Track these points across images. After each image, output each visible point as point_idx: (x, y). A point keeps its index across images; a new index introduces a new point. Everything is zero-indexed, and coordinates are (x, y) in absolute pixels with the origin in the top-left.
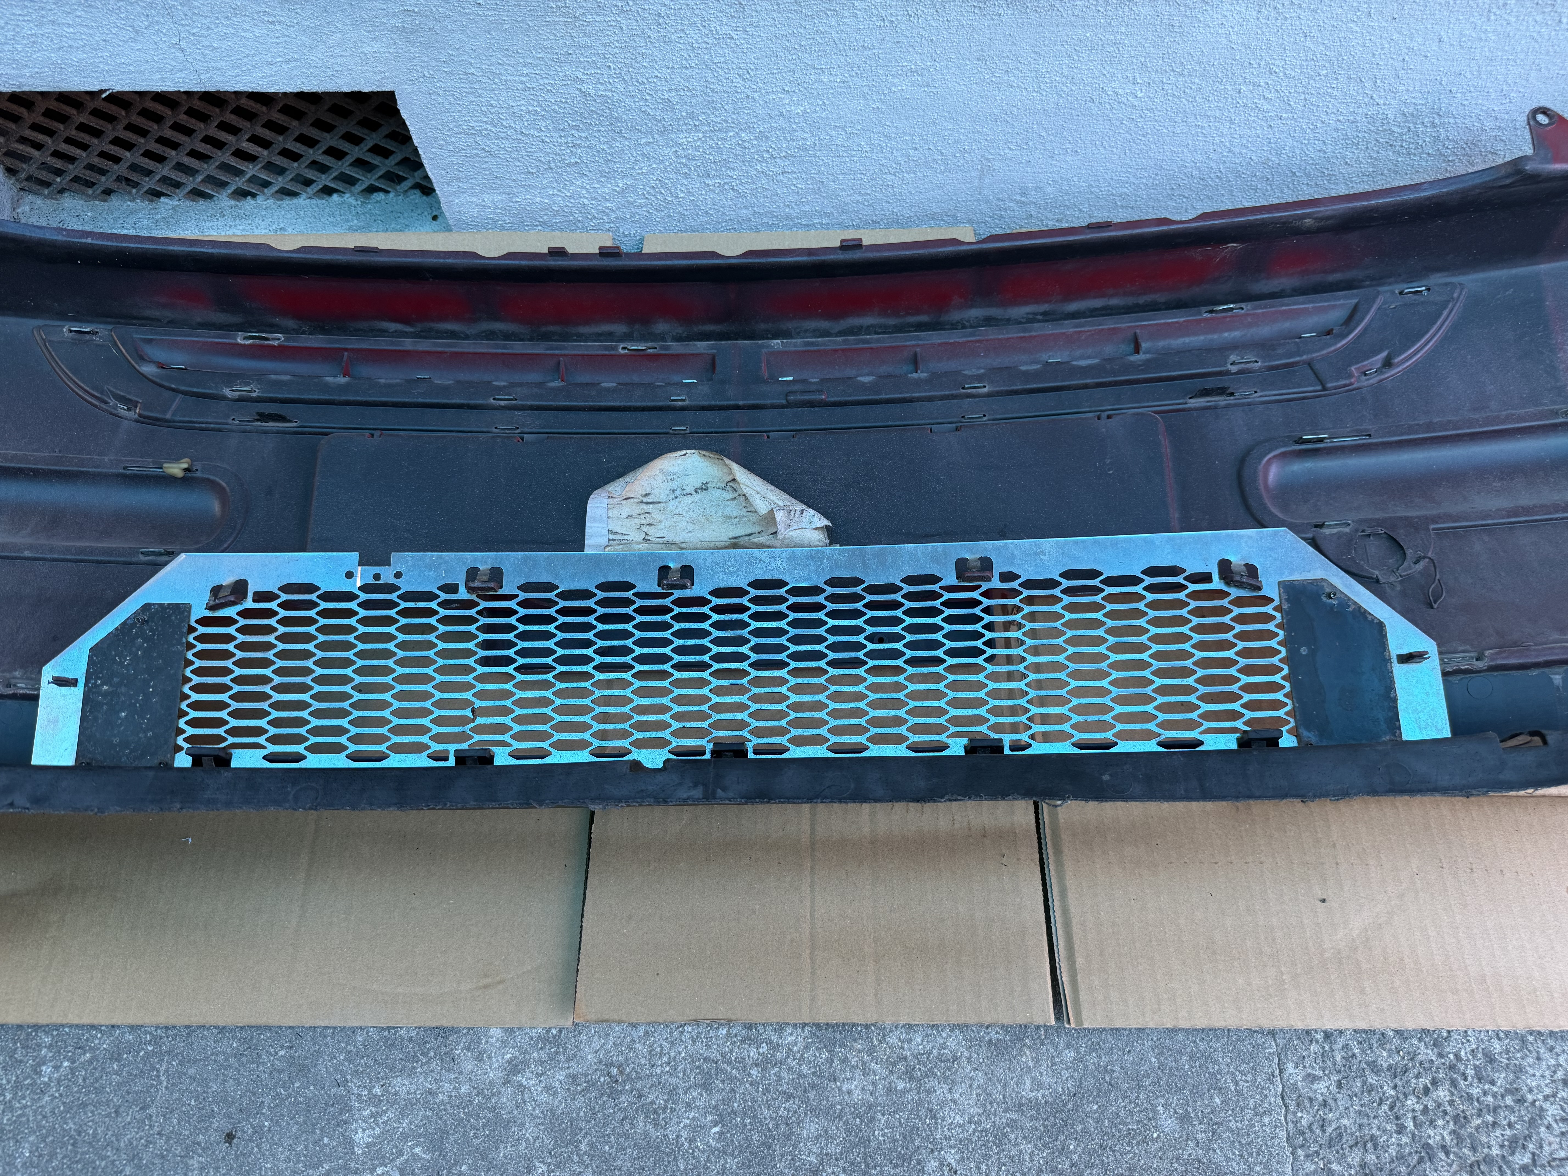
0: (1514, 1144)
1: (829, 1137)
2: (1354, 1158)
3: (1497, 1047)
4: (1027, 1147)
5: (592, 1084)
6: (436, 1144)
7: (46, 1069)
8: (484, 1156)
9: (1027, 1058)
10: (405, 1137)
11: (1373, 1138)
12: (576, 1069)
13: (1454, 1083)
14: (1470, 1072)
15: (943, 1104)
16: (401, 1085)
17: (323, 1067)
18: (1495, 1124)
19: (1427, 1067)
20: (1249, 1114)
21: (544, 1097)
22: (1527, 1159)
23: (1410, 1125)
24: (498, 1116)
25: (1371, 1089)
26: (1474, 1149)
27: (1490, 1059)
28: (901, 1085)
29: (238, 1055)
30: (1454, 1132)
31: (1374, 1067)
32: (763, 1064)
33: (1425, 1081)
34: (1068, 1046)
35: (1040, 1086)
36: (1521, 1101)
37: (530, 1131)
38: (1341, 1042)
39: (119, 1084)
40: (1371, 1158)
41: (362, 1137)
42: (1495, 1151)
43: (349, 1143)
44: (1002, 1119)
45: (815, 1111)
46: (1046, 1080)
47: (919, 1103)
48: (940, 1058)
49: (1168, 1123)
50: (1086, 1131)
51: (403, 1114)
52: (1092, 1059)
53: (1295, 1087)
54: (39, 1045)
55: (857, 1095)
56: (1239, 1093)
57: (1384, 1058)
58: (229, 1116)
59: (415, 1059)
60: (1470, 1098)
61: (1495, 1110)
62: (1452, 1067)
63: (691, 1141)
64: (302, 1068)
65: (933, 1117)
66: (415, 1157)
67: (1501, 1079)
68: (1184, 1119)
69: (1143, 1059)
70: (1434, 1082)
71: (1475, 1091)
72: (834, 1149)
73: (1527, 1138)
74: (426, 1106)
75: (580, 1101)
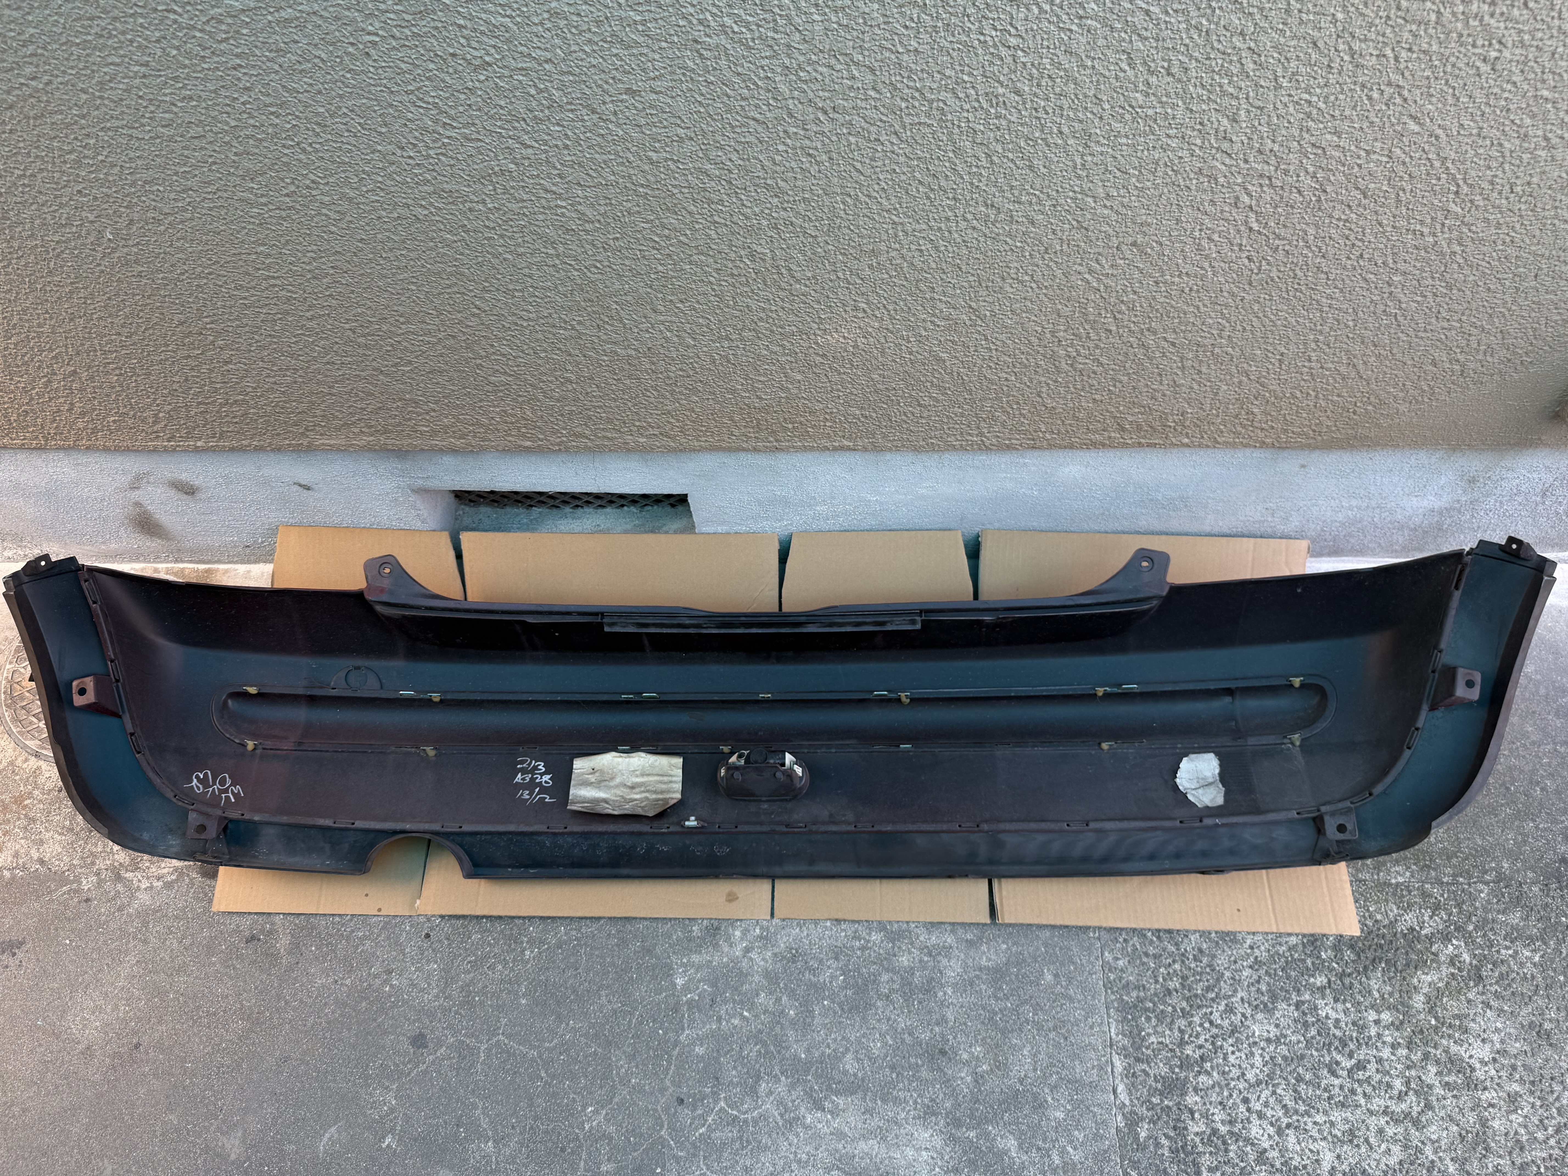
0: (1208, 989)
1: (893, 981)
2: (1134, 994)
3: (1205, 946)
4: (984, 987)
5: (784, 957)
6: (714, 985)
7: (527, 953)
8: (736, 990)
9: (984, 948)
10: (699, 981)
11: (1144, 986)
12: (777, 950)
13: (1183, 962)
14: (1191, 957)
15: (945, 968)
16: (696, 958)
17: (658, 950)
18: (1200, 980)
19: (1171, 954)
20: (1086, 973)
21: (762, 963)
22: (1213, 995)
23: (1161, 980)
24: (741, 972)
25: (1144, 964)
26: (1189, 991)
27: (1201, 951)
28: (926, 959)
29: (618, 945)
30: (1181, 984)
31: (1147, 955)
32: (863, 949)
33: (1170, 960)
34: (1003, 942)
35: (990, 960)
36: (1213, 970)
37: (757, 978)
38: (1131, 943)
39: (563, 959)
40: (1142, 994)
41: (680, 981)
42: (1199, 992)
43: (674, 985)
44: (973, 974)
45: (887, 970)
46: (993, 957)
47: (935, 967)
48: (944, 947)
49: (1049, 977)
50: (1011, 980)
51: (697, 971)
52: (1014, 949)
53: (1108, 962)
54: (522, 942)
55: (906, 963)
56: (1082, 965)
57: (1151, 950)
58: (616, 972)
59: (701, 946)
60: (1190, 968)
61: (1201, 974)
62: (1183, 955)
63: (831, 982)
64: (649, 951)
65: (941, 973)
66: (705, 990)
67: (1205, 960)
68: (1056, 976)
69: (1038, 949)
70: (1174, 961)
71: (1193, 965)
72: (896, 986)
73: (1215, 986)
74: (708, 967)
75: (779, 965)
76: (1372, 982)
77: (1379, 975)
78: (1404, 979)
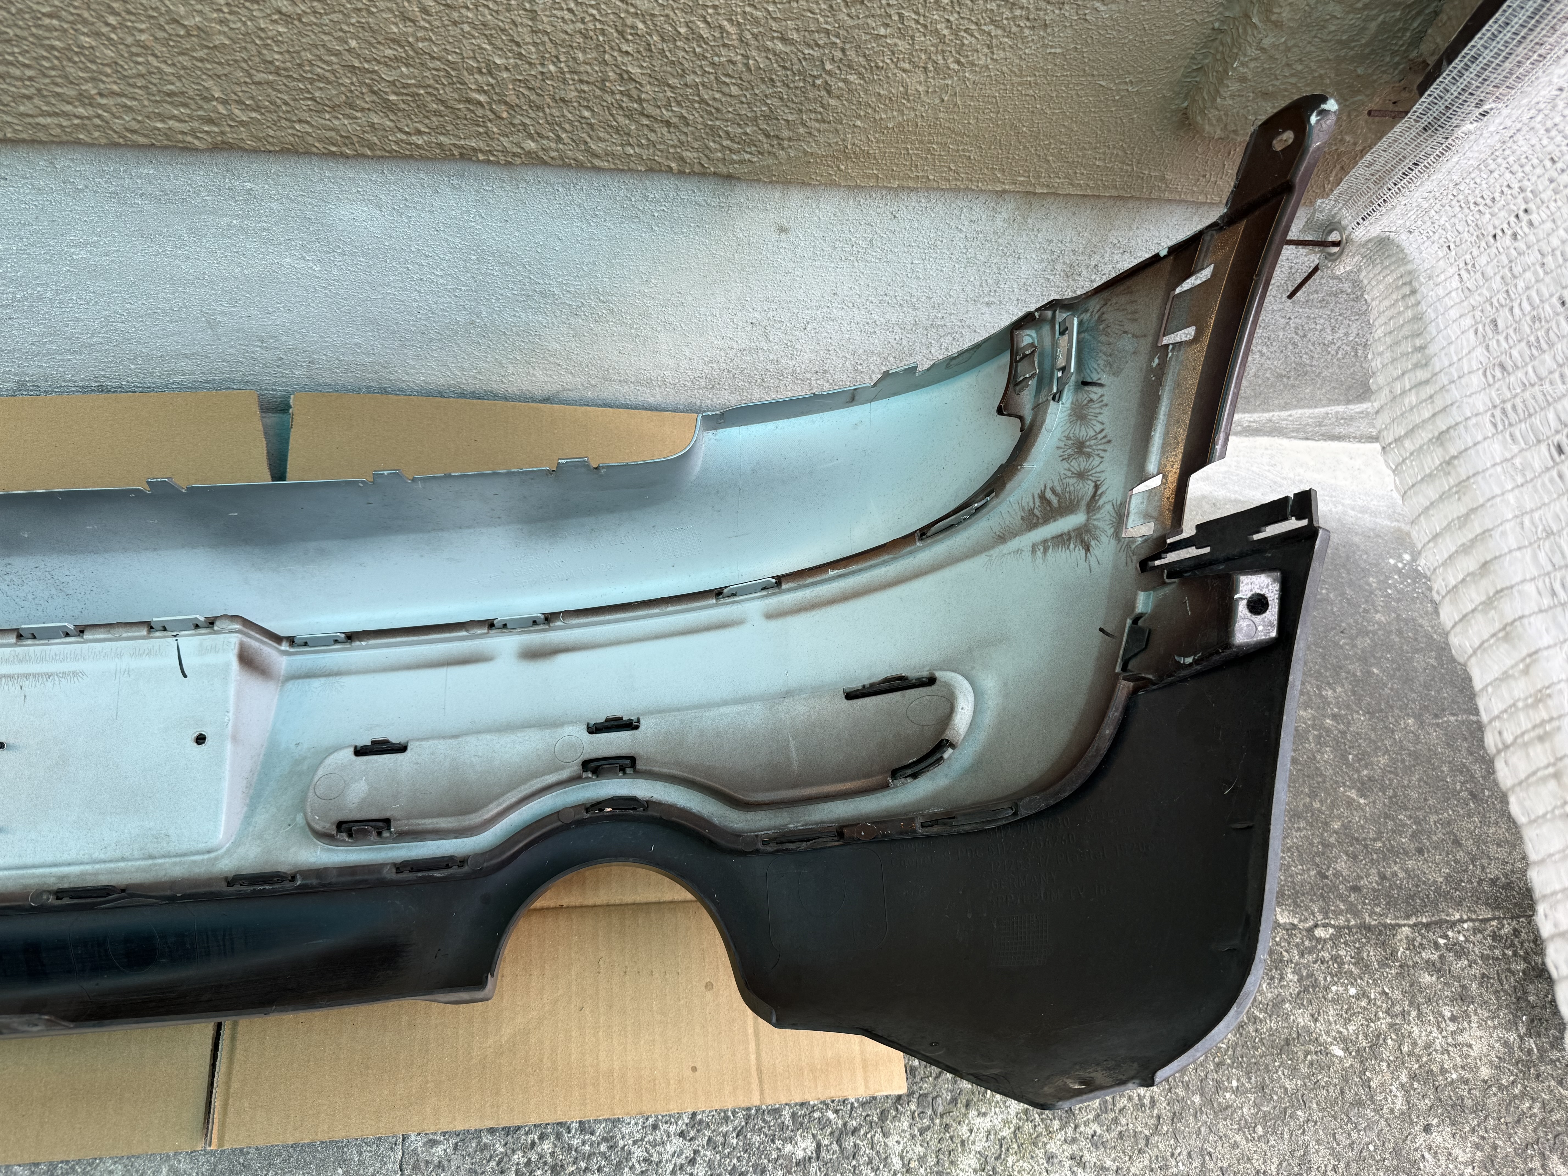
13: (559, 1136)
33: (533, 1136)
36: (613, 1147)
53: (414, 1153)
56: (361, 1163)
60: (570, 1148)
61: (589, 1157)
70: (542, 1138)
76: (891, 1142)
77: (905, 1125)
78: (947, 1127)
